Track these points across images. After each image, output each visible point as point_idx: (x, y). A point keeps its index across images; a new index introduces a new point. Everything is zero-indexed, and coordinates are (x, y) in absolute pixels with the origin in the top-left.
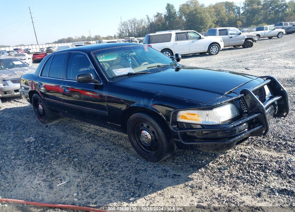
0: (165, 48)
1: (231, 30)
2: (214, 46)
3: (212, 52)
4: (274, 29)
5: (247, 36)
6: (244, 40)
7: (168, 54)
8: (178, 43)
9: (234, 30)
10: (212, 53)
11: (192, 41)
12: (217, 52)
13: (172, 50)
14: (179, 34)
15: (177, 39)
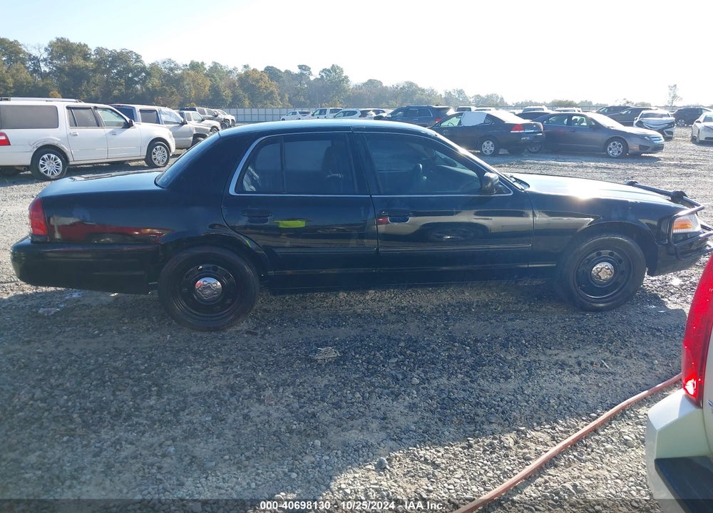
0: (46, 143)
1: (165, 114)
2: (158, 147)
3: (155, 159)
4: (203, 120)
5: (196, 129)
6: (192, 138)
7: (55, 159)
8: (77, 133)
9: (170, 114)
10: (156, 162)
11: (110, 132)
12: (165, 160)
13: (66, 149)
14: (76, 111)
15: (75, 123)
